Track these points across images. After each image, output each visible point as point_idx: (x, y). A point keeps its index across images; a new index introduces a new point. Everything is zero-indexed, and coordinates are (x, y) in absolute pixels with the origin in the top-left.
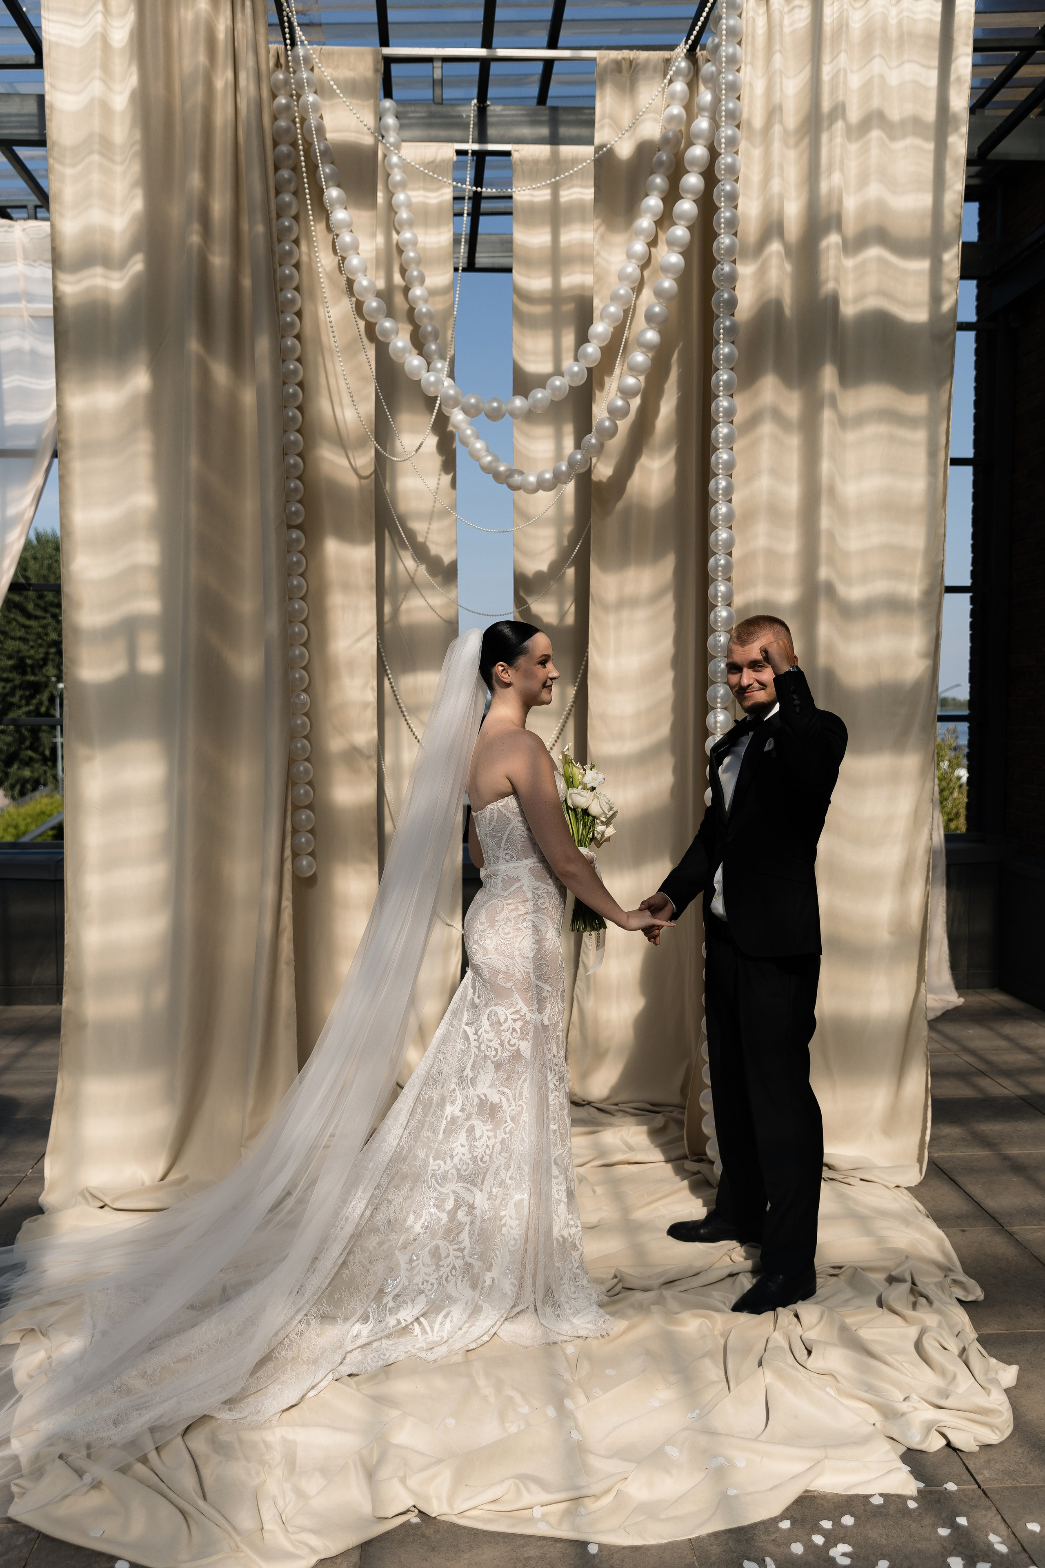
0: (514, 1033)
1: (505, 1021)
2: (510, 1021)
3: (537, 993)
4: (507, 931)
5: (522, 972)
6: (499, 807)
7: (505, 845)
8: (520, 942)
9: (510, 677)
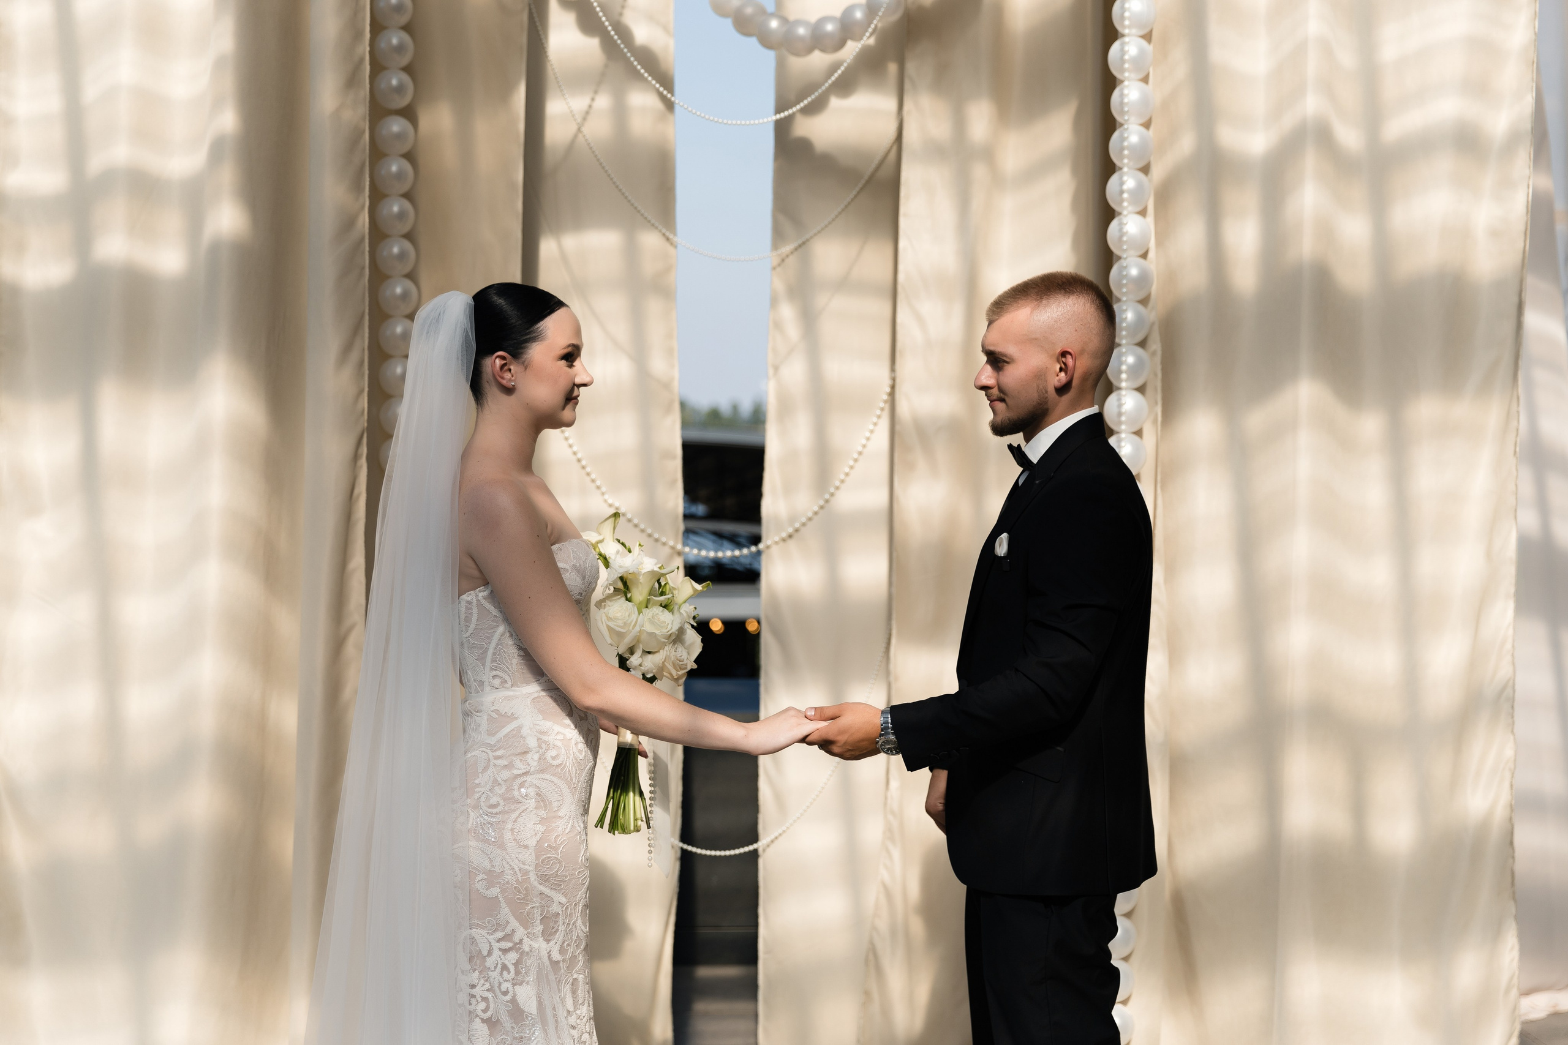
0: (505, 973)
1: (490, 953)
2: (496, 953)
3: (542, 906)
4: (493, 801)
5: (517, 869)
6: (480, 597)
7: (493, 661)
8: (515, 821)
9: (513, 378)
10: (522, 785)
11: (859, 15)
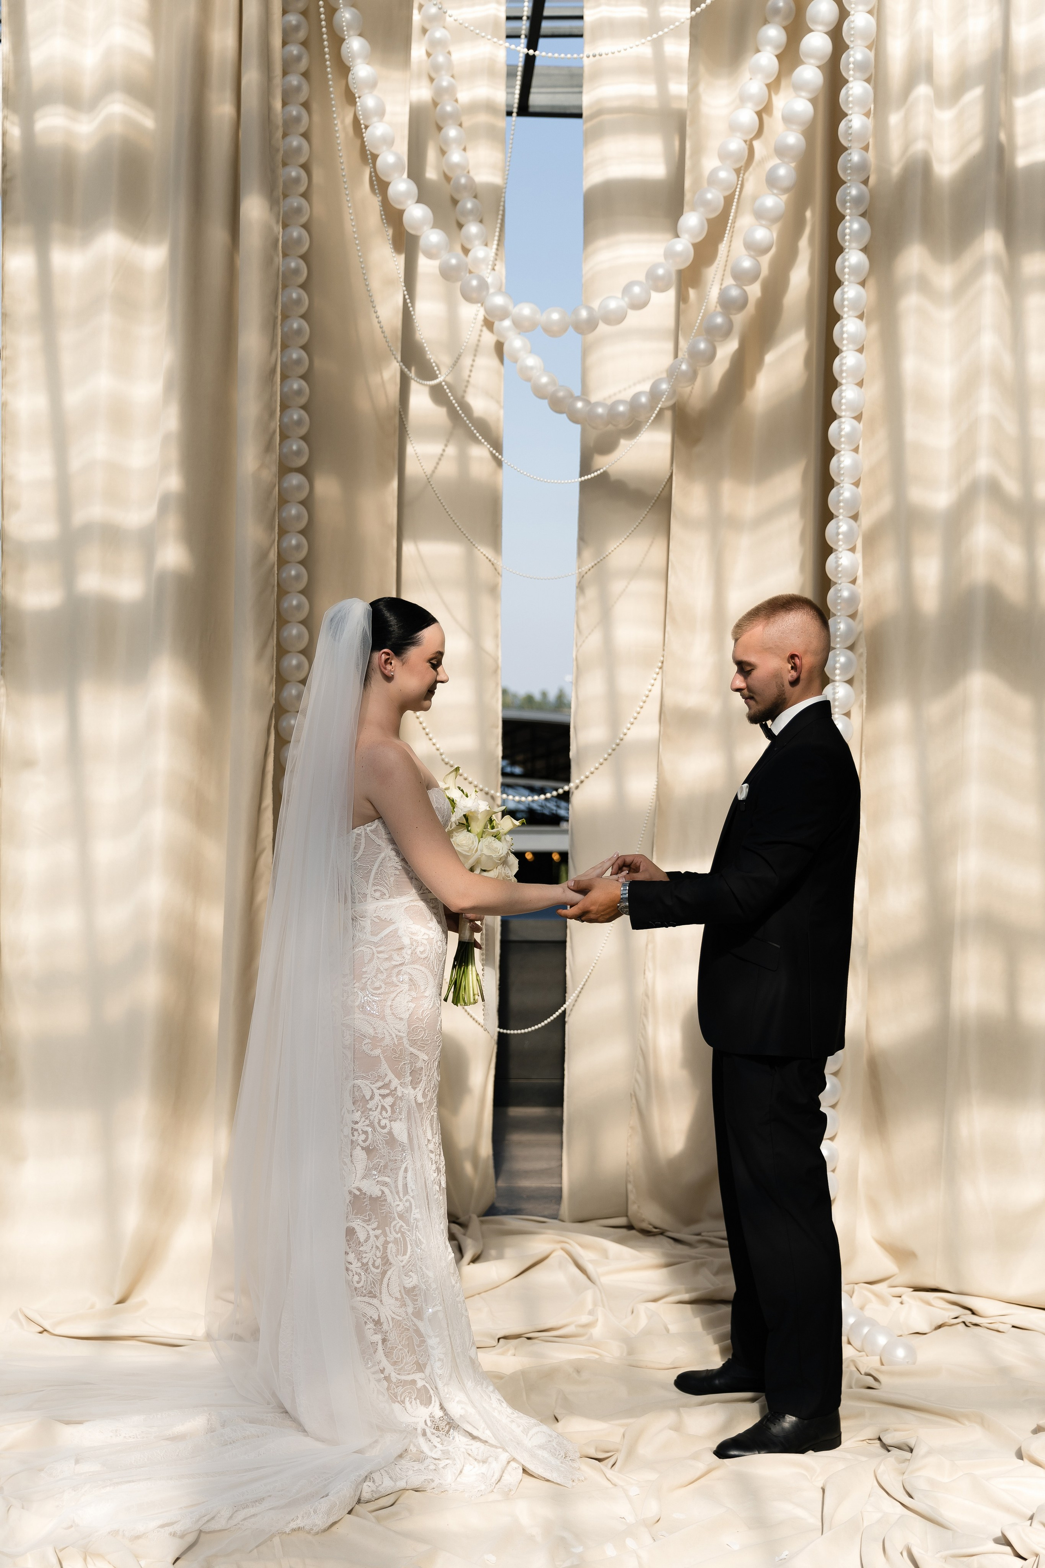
0: (384, 1113)
1: (372, 1098)
2: (377, 1098)
3: (411, 1063)
4: (377, 984)
5: (394, 1036)
6: (368, 831)
7: (375, 879)
8: (393, 1000)
9: (393, 670)
10: (398, 973)
11: (643, 400)
